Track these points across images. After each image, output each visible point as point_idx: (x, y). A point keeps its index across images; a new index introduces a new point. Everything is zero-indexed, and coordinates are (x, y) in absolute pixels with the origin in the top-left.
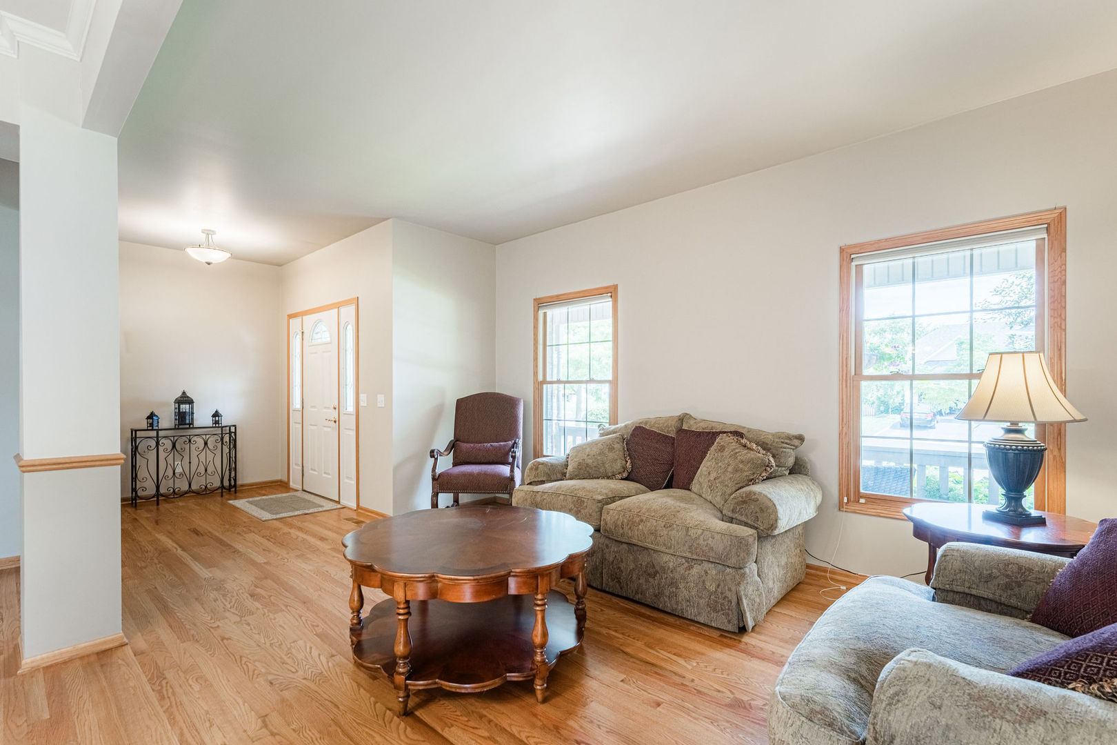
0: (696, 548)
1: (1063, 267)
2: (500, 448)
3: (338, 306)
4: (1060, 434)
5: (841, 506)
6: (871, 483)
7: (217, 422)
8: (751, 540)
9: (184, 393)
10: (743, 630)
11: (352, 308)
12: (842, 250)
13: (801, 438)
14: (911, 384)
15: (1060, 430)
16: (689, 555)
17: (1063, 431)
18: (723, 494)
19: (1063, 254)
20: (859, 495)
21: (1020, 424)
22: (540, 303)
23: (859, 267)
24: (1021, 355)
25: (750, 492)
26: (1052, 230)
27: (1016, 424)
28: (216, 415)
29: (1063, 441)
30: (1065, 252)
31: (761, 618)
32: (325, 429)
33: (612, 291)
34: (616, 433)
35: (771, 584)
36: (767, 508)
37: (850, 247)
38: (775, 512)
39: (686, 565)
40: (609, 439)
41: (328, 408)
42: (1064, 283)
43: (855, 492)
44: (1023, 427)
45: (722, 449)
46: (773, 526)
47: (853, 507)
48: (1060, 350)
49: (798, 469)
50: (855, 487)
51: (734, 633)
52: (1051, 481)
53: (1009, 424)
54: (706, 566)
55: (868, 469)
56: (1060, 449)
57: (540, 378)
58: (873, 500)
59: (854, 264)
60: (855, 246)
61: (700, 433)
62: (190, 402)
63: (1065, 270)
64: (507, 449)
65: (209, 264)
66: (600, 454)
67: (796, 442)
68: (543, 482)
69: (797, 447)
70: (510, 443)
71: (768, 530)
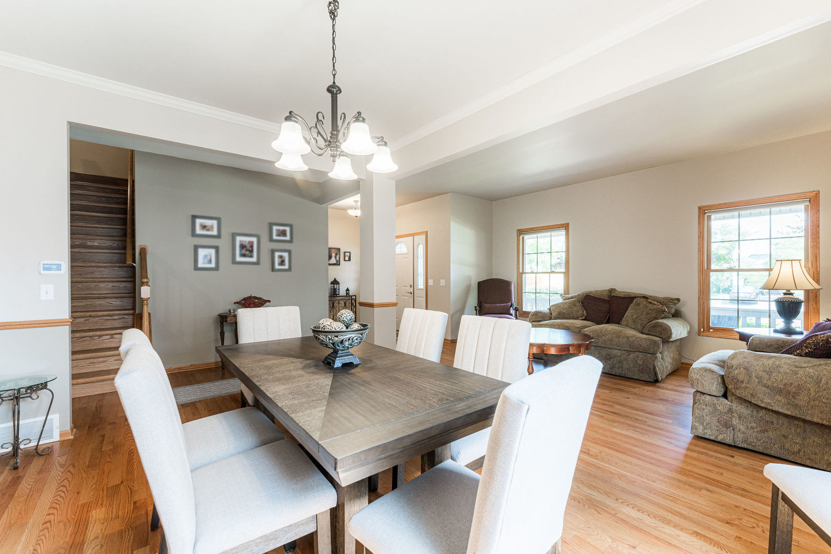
0: (633, 345)
1: (818, 219)
2: (505, 306)
3: (413, 235)
4: (816, 297)
5: (699, 333)
6: (715, 322)
7: (347, 294)
8: (659, 342)
9: (335, 279)
10: (657, 381)
11: (423, 237)
12: (700, 208)
13: (678, 300)
14: (738, 274)
15: (816, 295)
16: (629, 349)
17: (818, 295)
18: (642, 324)
19: (818, 213)
20: (709, 328)
21: (791, 291)
22: (521, 232)
23: (709, 218)
24: (791, 261)
25: (658, 322)
26: (812, 201)
27: (789, 291)
28: (348, 290)
29: (818, 300)
30: (819, 212)
31: (664, 377)
32: (404, 297)
33: (566, 226)
34: (573, 298)
35: (667, 364)
36: (667, 329)
37: (704, 207)
38: (671, 330)
39: (627, 354)
40: (572, 301)
41: (406, 286)
42: (819, 226)
43: (707, 327)
44: (793, 292)
45: (638, 304)
46: (670, 337)
47: (706, 334)
48: (816, 257)
49: (677, 315)
50: (707, 324)
51: (652, 382)
52: (812, 319)
53: (786, 291)
54: (637, 353)
55: (714, 316)
56: (816, 304)
57: (521, 271)
58: (717, 330)
59: (706, 215)
60: (707, 206)
61: (624, 298)
62: (338, 283)
63: (819, 220)
64: (508, 307)
65: (356, 217)
66: (569, 308)
67: (676, 302)
68: (540, 321)
69: (676, 304)
70: (510, 304)
71: (667, 338)
